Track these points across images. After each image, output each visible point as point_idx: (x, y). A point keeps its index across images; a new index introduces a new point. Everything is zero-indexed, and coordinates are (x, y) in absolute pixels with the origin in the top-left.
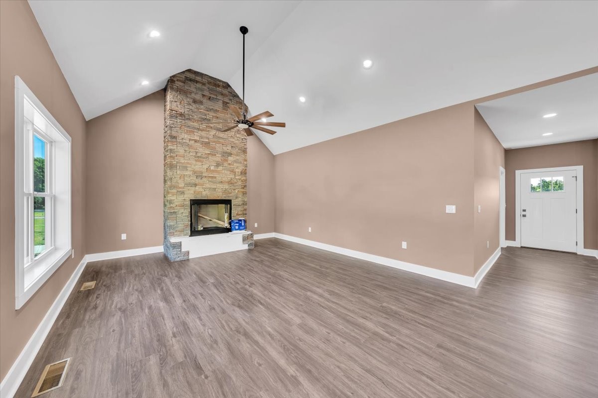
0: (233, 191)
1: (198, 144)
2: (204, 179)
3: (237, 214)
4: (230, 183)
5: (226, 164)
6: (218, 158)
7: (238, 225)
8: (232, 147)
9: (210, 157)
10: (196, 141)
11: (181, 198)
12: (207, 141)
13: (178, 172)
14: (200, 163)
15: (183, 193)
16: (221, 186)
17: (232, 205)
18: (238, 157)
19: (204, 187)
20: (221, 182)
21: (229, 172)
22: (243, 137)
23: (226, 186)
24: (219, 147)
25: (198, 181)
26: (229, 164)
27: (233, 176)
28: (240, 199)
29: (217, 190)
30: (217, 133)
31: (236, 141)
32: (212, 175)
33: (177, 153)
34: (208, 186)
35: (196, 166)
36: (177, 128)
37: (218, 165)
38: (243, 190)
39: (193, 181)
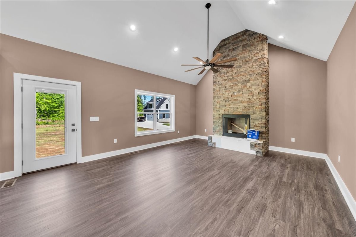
0: (251, 108)
1: (227, 81)
2: (230, 102)
3: (255, 126)
4: (249, 102)
5: (245, 89)
6: (239, 87)
7: (251, 134)
8: (250, 75)
9: (234, 88)
10: (225, 80)
11: (218, 113)
12: (232, 77)
13: (217, 100)
14: (228, 93)
15: (219, 111)
16: (241, 105)
17: (251, 119)
18: (255, 82)
19: (230, 106)
20: (242, 102)
21: (248, 94)
22: (260, 64)
23: (246, 105)
24: (240, 79)
25: (227, 103)
26: (248, 88)
27: (251, 97)
28: (258, 114)
29: (238, 108)
30: (238, 70)
31: (254, 69)
32: (235, 99)
33: (216, 90)
34: (232, 106)
35: (225, 95)
36: (216, 77)
37: (239, 91)
38: (260, 107)
39: (224, 104)
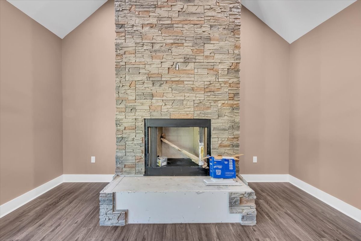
0: (212, 104)
1: (155, 31)
2: (165, 86)
3: (221, 146)
4: (208, 89)
5: (200, 58)
6: (187, 50)
7: (220, 167)
8: (211, 26)
9: (174, 49)
10: (152, 26)
11: (131, 116)
12: (169, 22)
13: (127, 78)
14: (159, 61)
15: (133, 109)
16: (192, 96)
17: (212, 129)
18: (222, 44)
19: (164, 98)
20: (193, 89)
21: (206, 71)
22: (231, 6)
23: (201, 96)
24: (188, 30)
25: (156, 89)
26: (207, 57)
27: (213, 78)
28: (226, 118)
29: (185, 102)
30: (185, 6)
31: (219, 15)
32: (177, 79)
33: (126, 49)
34: (170, 96)
35: (153, 66)
36: (125, 12)
37: (187, 60)
38: (231, 102)
39: (148, 90)
